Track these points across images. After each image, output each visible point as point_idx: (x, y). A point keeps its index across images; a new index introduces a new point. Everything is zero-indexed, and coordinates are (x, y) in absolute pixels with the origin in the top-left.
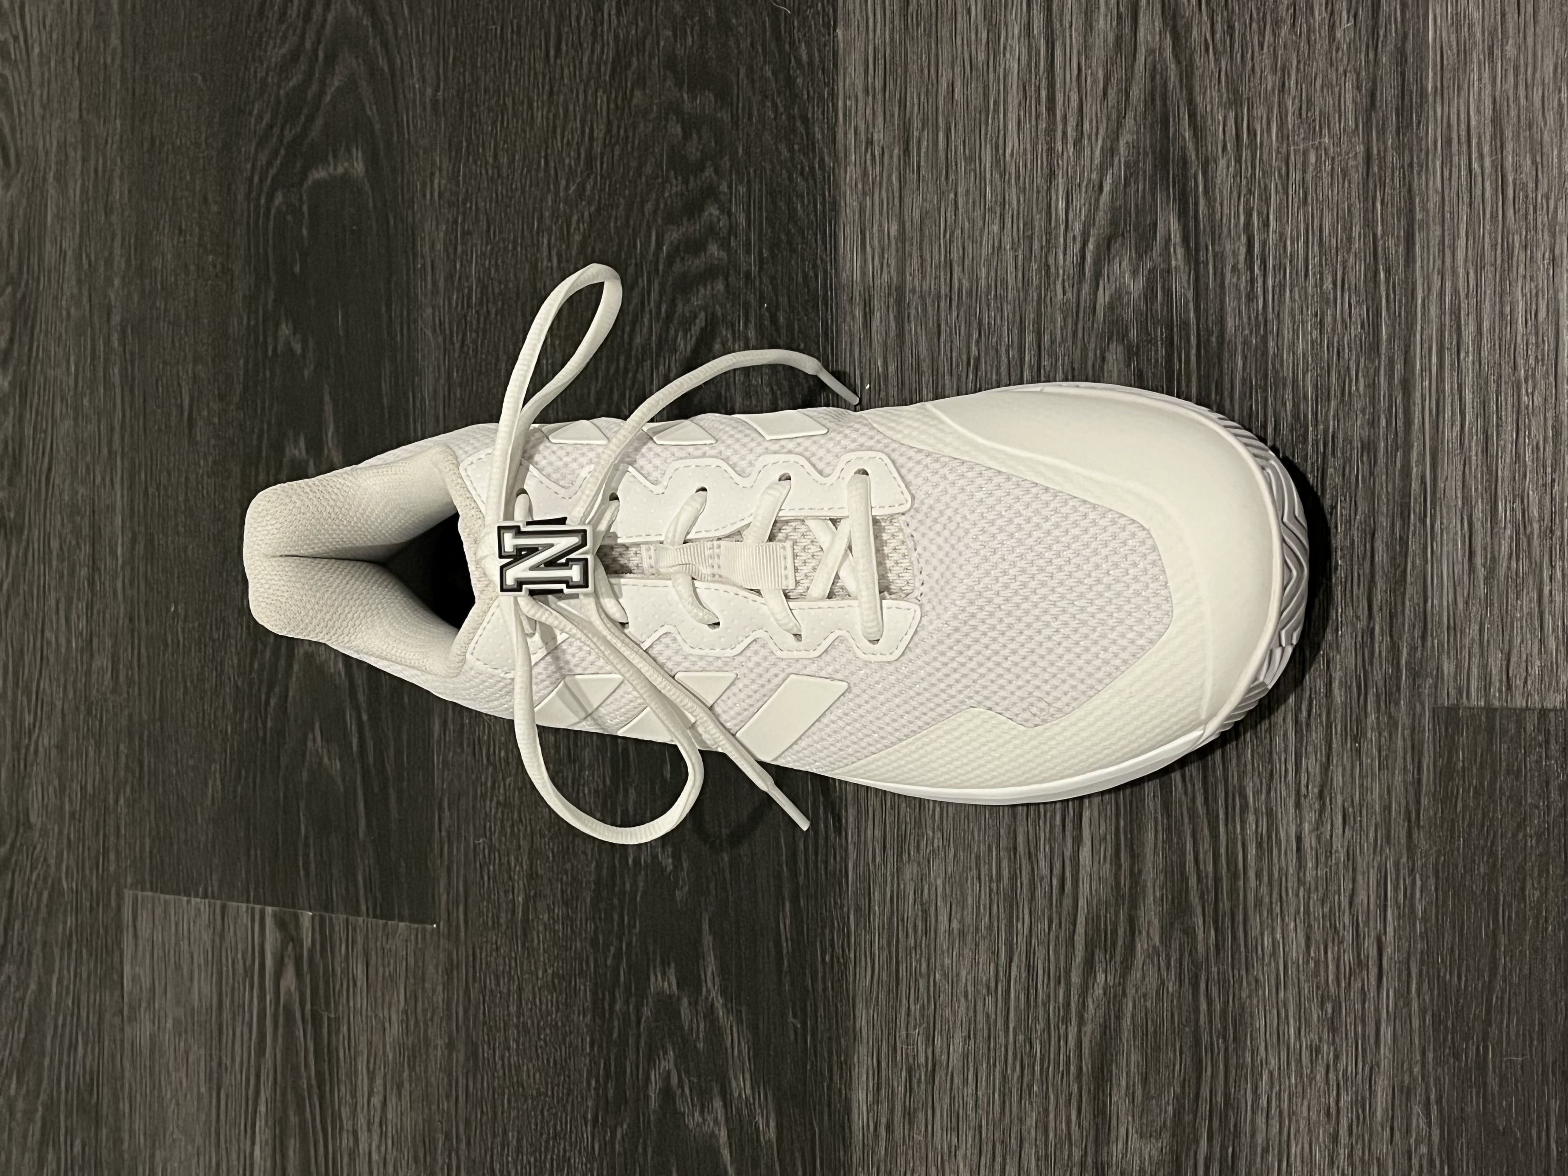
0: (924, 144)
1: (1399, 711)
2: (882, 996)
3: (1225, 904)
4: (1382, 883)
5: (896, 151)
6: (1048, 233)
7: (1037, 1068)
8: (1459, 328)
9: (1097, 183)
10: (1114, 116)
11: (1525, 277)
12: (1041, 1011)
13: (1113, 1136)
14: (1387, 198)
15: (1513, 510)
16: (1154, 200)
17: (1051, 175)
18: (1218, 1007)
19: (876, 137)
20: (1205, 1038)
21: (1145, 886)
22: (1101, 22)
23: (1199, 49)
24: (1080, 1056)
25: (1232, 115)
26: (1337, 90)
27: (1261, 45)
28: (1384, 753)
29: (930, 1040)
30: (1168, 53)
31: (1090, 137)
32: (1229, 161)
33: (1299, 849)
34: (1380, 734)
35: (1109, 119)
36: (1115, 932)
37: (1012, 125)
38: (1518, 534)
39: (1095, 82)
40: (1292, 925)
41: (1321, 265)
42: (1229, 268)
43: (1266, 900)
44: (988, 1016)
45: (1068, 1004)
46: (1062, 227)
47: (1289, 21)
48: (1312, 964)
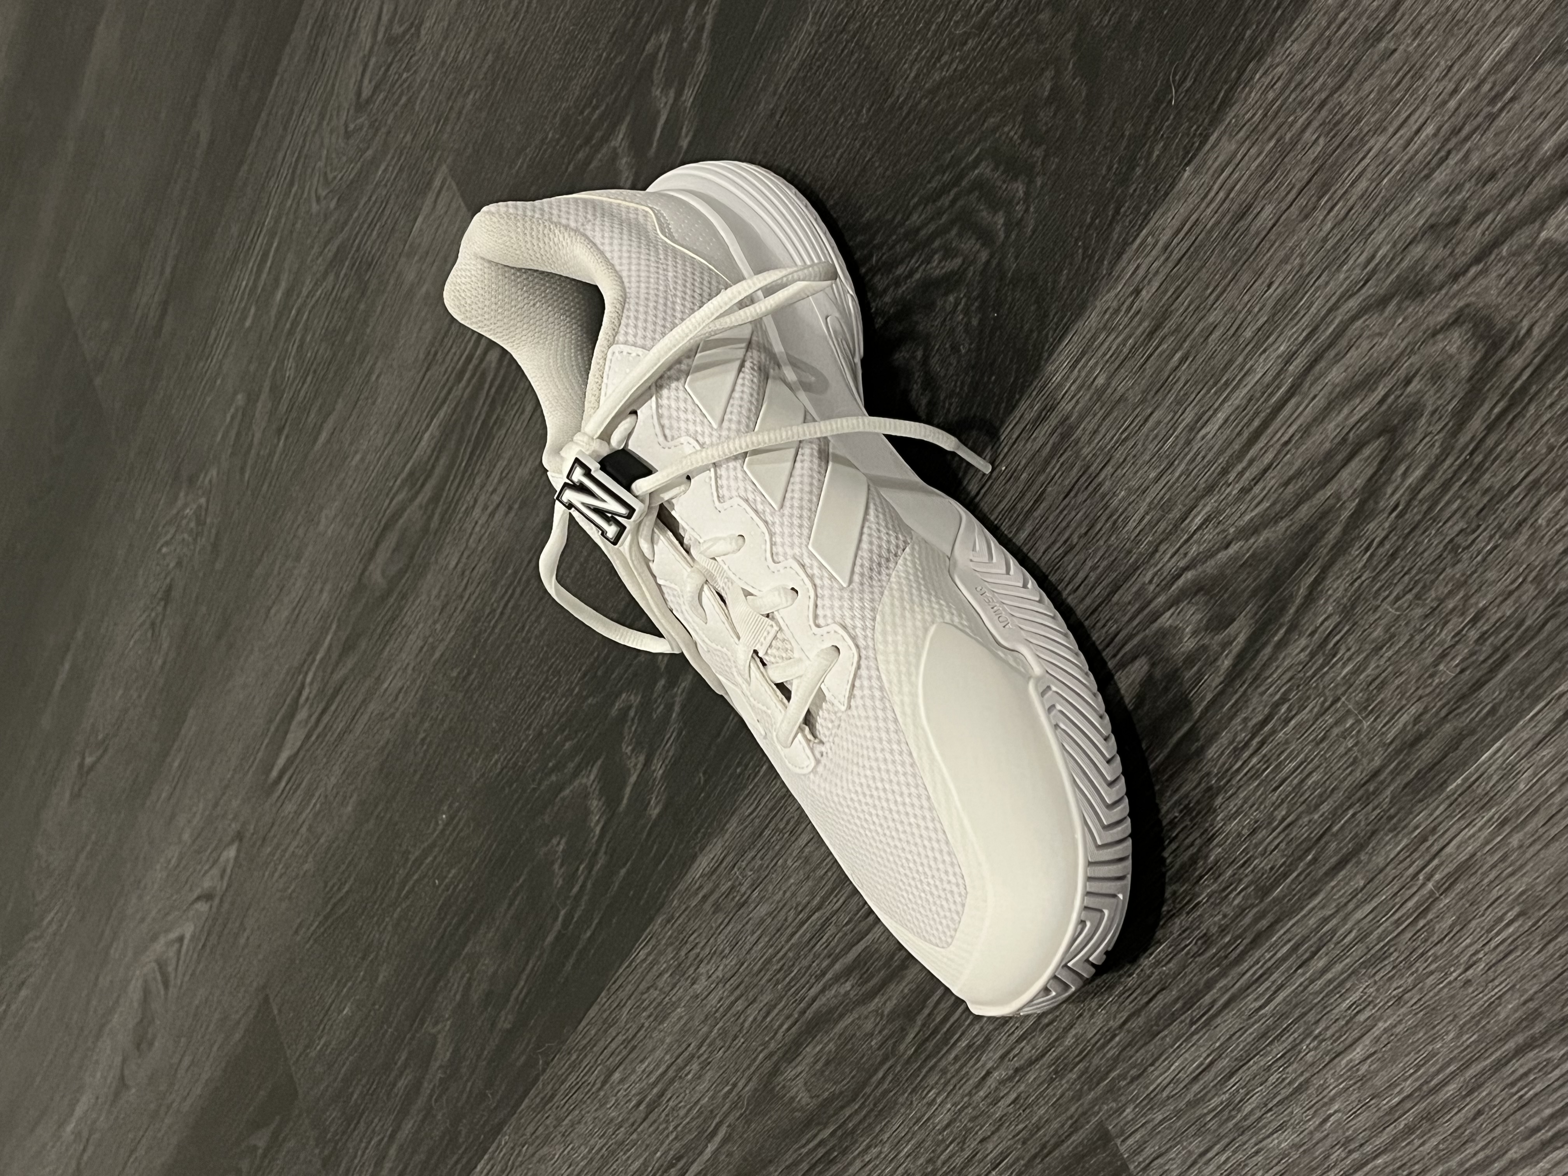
0: (1164, 346)
1: (1088, 1094)
2: (749, 830)
3: (930, 1046)
4: (1003, 1156)
5: (1146, 324)
6: (1176, 526)
7: (788, 979)
8: (1314, 954)
9: (1229, 537)
10: (1278, 507)
11: (1376, 982)
12: (811, 956)
13: (793, 1064)
14: (1360, 816)
15: (1237, 1091)
16: (1247, 603)
17: (1210, 490)
18: (885, 1086)
19: (1144, 293)
20: (868, 1090)
21: (903, 978)
22: (1332, 425)
23: (1363, 543)
24: (810, 1005)
25: (1336, 619)
26: (1404, 702)
27: (1397, 598)
28: (1061, 1101)
29: (754, 887)
30: (1345, 514)
31: (1254, 498)
32: (1306, 647)
33: (984, 1078)
34: (1068, 1090)
35: (1274, 504)
36: (872, 976)
37: (1221, 416)
38: (1227, 1106)
39: (1291, 463)
40: (949, 1106)
41: (1287, 797)
42: (1244, 716)
43: (949, 1076)
44: (786, 920)
45: (824, 974)
46: (1185, 537)
47: (1427, 610)
48: (940, 1137)
